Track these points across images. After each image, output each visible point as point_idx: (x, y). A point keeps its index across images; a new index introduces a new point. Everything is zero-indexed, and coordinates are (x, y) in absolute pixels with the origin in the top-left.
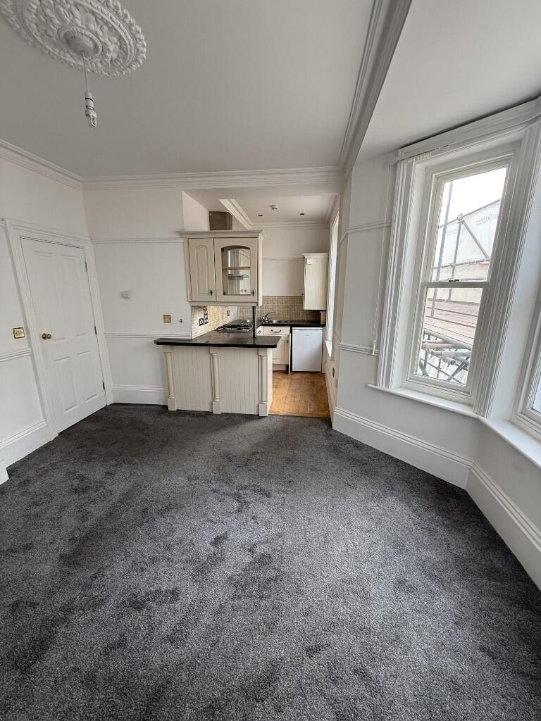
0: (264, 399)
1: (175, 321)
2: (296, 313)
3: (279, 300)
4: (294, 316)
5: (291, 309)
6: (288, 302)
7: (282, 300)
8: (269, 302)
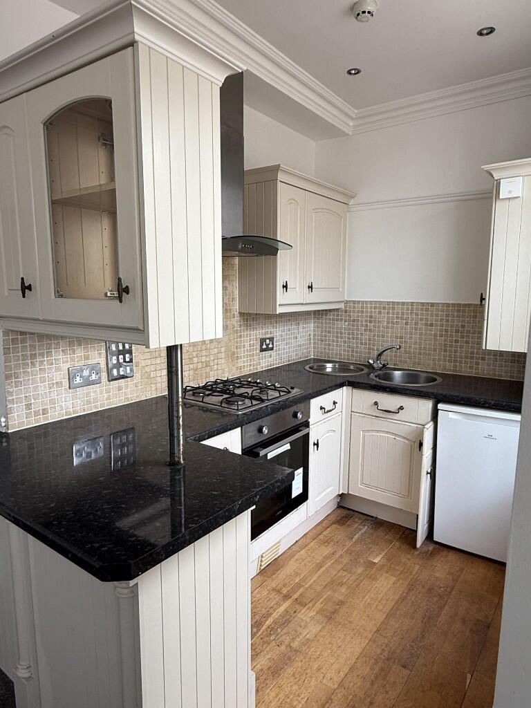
2: (472, 353)
3: (422, 314)
4: (466, 362)
5: (457, 341)
6: (447, 321)
7: (432, 316)
8: (393, 318)
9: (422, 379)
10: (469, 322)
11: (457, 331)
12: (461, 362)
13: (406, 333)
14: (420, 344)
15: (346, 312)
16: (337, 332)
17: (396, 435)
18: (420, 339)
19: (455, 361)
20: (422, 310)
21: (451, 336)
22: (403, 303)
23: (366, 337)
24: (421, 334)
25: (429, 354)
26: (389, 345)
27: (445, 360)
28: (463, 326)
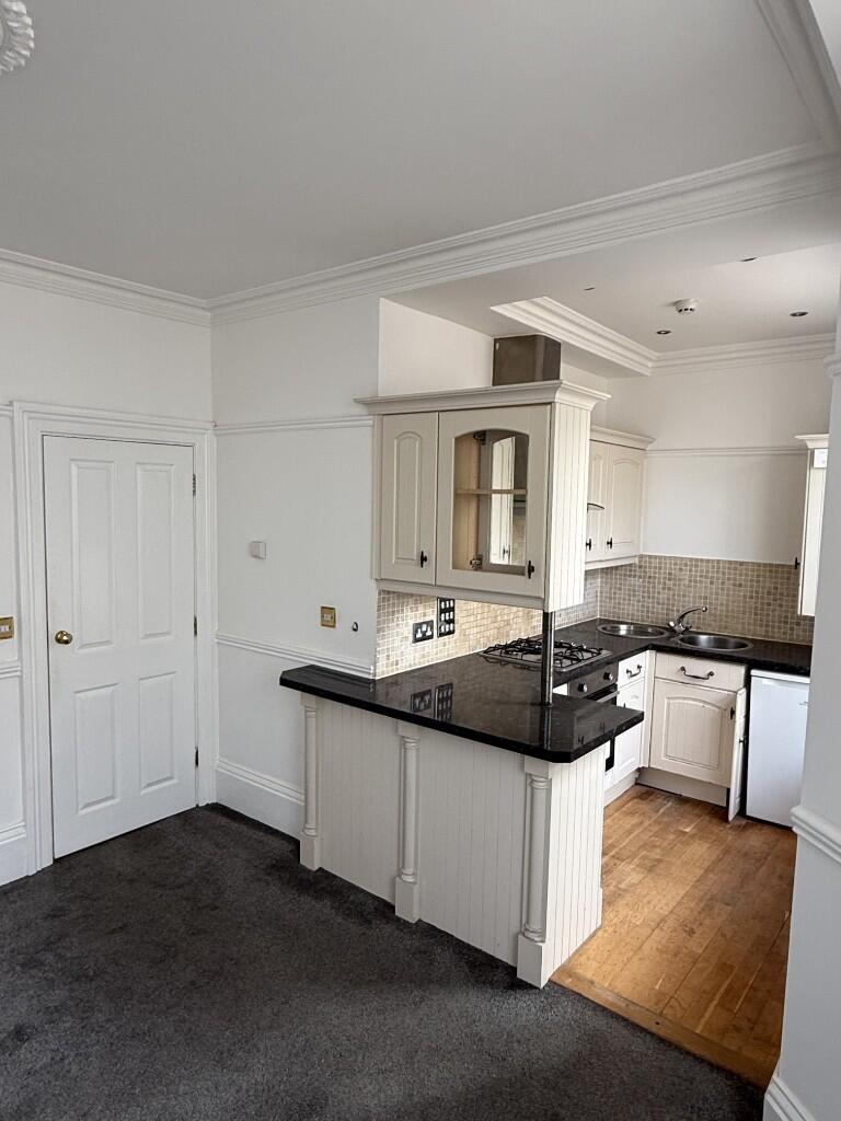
0: (535, 926)
1: (344, 624)
2: (786, 617)
3: (730, 574)
4: (779, 628)
5: (769, 604)
6: (758, 582)
7: (741, 575)
8: (696, 576)
9: (731, 645)
10: (782, 584)
11: (769, 593)
12: (773, 627)
13: (711, 594)
14: (727, 606)
15: (640, 567)
16: (629, 590)
17: (705, 702)
18: (728, 600)
19: (767, 626)
20: (729, 568)
21: (762, 598)
22: (708, 561)
23: (663, 596)
24: (728, 595)
25: (738, 618)
26: (691, 606)
27: (755, 624)
28: (776, 588)
